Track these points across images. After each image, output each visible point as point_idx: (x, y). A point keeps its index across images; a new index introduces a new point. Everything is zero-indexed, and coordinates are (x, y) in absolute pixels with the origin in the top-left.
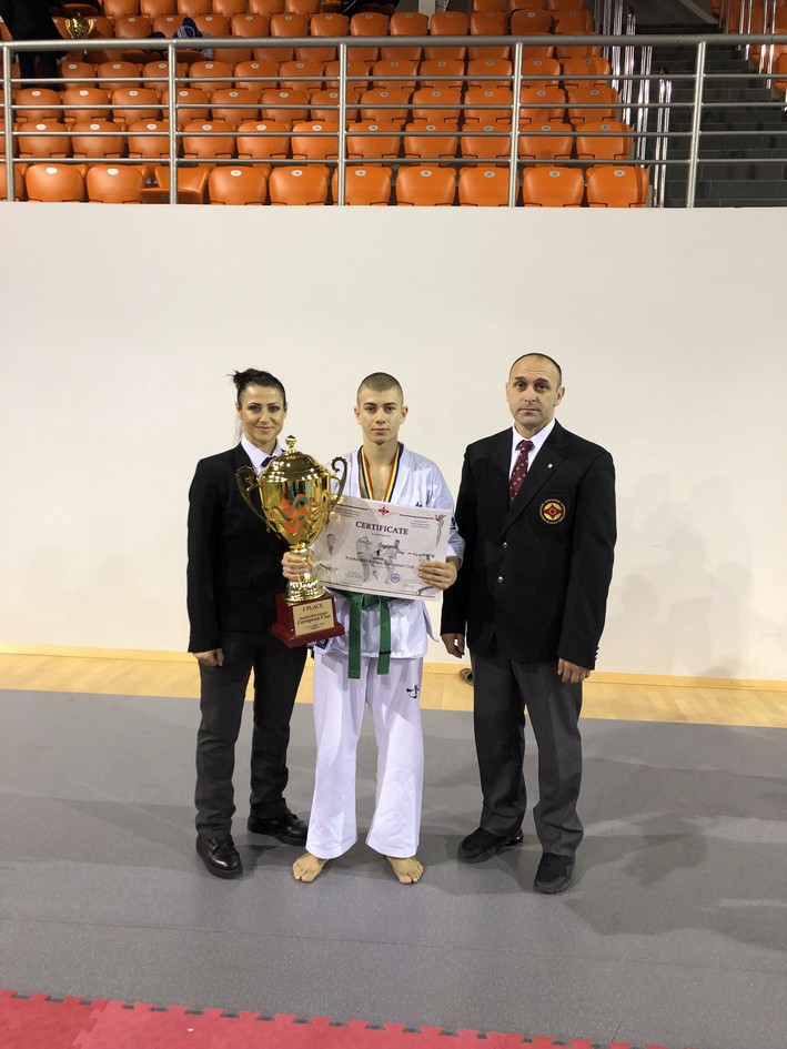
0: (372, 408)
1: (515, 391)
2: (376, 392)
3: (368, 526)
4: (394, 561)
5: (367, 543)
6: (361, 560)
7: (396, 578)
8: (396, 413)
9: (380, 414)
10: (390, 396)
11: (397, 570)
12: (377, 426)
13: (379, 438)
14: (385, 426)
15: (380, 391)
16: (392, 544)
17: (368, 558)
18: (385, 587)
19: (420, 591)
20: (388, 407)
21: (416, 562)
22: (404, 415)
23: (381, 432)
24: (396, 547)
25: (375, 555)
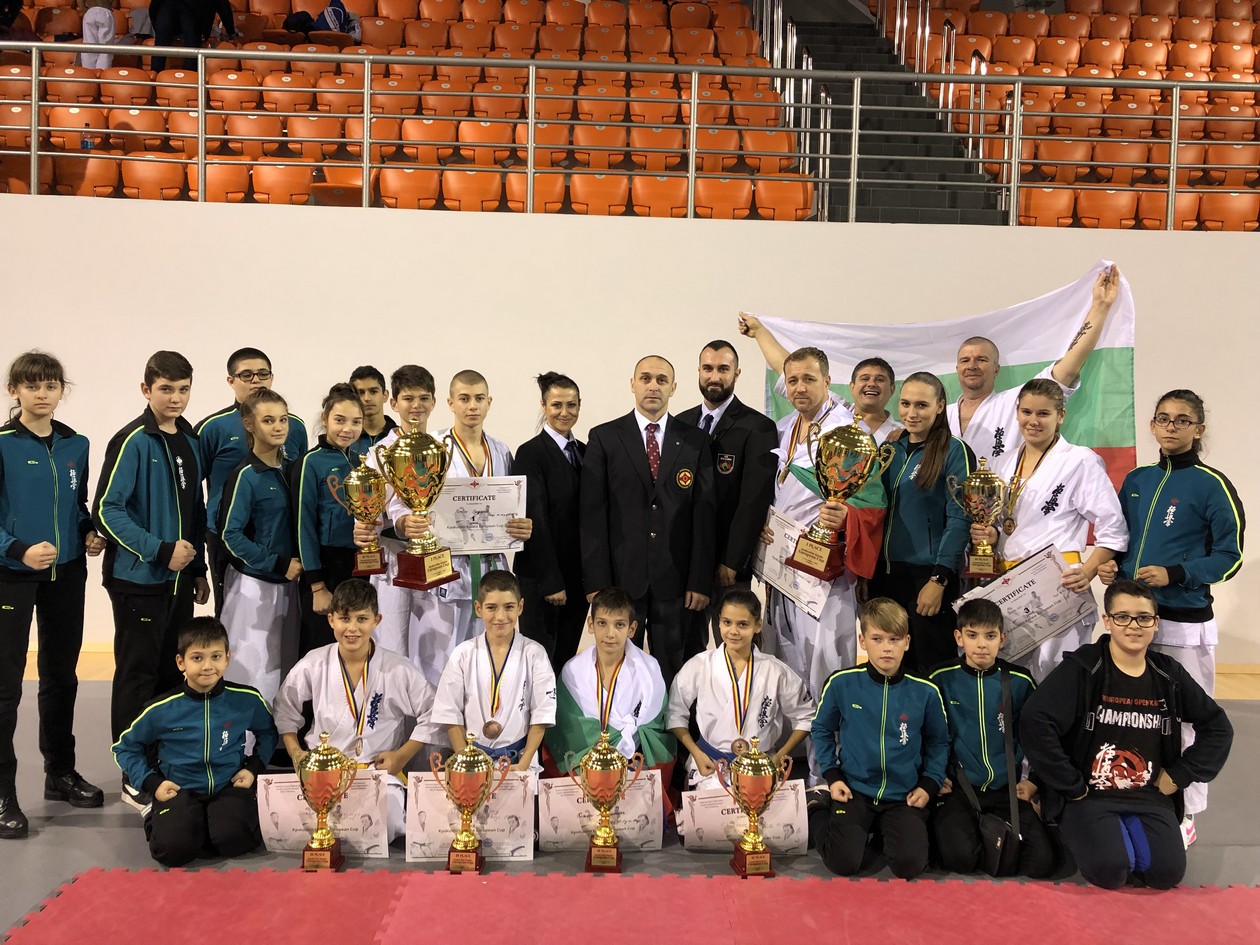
0: (466, 398)
1: (641, 384)
2: (468, 386)
3: (463, 498)
4: (487, 523)
5: (464, 512)
6: (460, 527)
7: (489, 537)
8: (484, 403)
9: (473, 403)
10: (478, 389)
11: (490, 531)
12: (470, 413)
13: (473, 422)
14: (477, 412)
15: (472, 385)
16: (484, 509)
17: (465, 524)
18: (482, 546)
19: (510, 544)
20: (479, 398)
21: (505, 522)
22: (489, 403)
23: (474, 417)
24: (487, 511)
25: (471, 521)
